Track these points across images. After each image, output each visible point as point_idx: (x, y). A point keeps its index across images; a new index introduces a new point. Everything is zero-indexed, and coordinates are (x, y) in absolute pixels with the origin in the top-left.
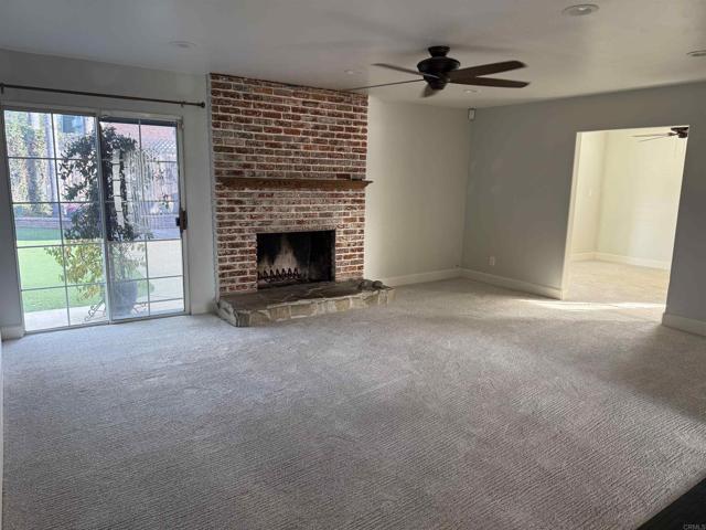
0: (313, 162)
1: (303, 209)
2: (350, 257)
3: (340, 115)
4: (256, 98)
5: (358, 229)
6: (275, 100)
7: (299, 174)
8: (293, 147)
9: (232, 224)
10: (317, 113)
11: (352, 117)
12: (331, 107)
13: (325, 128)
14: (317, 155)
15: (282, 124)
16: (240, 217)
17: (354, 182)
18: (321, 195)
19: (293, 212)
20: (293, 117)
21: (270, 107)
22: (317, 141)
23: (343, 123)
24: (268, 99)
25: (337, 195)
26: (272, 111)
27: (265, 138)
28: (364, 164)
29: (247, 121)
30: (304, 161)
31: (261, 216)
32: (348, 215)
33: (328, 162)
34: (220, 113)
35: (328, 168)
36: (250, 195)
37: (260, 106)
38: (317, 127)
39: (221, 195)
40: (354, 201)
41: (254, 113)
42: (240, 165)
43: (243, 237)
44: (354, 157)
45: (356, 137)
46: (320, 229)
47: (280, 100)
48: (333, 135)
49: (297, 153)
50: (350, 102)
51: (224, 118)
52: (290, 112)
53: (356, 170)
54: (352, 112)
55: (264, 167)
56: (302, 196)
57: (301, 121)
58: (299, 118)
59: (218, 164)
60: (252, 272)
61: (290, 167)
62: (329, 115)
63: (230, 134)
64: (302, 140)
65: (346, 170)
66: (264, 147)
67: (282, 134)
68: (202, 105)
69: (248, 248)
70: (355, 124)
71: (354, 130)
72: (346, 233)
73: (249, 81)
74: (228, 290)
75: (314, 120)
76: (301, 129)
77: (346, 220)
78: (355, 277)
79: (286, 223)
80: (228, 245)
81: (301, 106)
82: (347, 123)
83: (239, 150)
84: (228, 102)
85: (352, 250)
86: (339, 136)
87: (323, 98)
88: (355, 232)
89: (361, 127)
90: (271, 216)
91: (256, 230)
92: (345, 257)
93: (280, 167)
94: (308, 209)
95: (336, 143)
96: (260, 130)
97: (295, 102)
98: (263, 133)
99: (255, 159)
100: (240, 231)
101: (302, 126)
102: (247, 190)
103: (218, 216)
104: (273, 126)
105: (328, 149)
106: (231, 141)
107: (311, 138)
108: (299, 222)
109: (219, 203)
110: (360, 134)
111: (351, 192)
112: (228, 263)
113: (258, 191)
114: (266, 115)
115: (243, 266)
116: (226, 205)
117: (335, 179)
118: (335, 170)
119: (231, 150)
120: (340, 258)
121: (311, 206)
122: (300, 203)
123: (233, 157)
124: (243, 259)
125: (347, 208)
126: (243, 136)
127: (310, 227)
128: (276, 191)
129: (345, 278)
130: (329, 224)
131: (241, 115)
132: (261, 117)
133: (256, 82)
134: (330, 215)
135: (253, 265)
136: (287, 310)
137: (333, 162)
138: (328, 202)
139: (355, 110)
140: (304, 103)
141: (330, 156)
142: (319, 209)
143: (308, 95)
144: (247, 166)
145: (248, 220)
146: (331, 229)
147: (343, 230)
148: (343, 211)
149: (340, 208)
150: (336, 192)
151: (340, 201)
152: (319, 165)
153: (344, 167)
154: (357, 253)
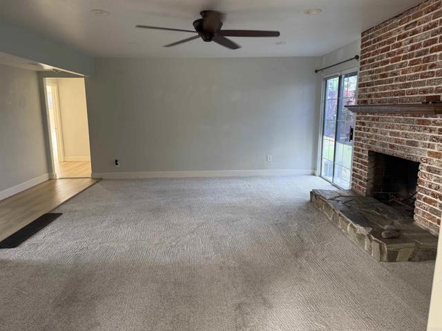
0: (407, 85)
1: (395, 134)
2: (430, 202)
3: (435, 25)
4: (379, 39)
6: (388, 36)
7: (397, 100)
8: (394, 74)
9: (359, 139)
10: (414, 33)
12: (427, 19)
13: (420, 45)
14: (411, 78)
15: (389, 55)
16: (363, 135)
18: (409, 121)
19: (389, 135)
20: (397, 46)
21: (385, 43)
22: (412, 63)
23: (437, 32)
24: (384, 37)
25: (423, 122)
26: (386, 46)
27: (380, 71)
29: (373, 60)
30: (401, 87)
32: (433, 147)
33: (420, 84)
34: (363, 60)
35: (419, 90)
36: (368, 118)
37: (380, 45)
38: (413, 48)
39: (358, 119)
40: (440, 131)
41: (376, 52)
42: (366, 96)
43: (363, 151)
46: (405, 157)
48: (426, 52)
49: (396, 79)
51: (364, 63)
52: (396, 42)
55: (377, 95)
56: (396, 121)
57: (402, 47)
58: (401, 44)
59: (359, 96)
61: (391, 94)
62: (424, 29)
63: (365, 73)
64: (401, 66)
65: (437, 90)
66: (379, 79)
67: (390, 64)
68: (357, 57)
69: (364, 160)
72: (429, 169)
73: (376, 28)
75: (411, 41)
76: (402, 55)
77: (430, 153)
79: (383, 145)
80: (357, 155)
81: (403, 32)
83: (368, 85)
84: (367, 50)
85: (433, 195)
86: (432, 50)
88: (439, 172)
90: (376, 137)
92: (425, 200)
94: (398, 134)
95: (428, 59)
96: (378, 65)
97: (399, 30)
98: (380, 67)
99: (373, 89)
100: (362, 146)
101: (402, 51)
102: (368, 115)
104: (385, 59)
105: (421, 68)
106: (365, 79)
107: (408, 61)
108: (392, 146)
111: (439, 118)
112: (356, 168)
113: (372, 116)
114: (382, 51)
116: (359, 126)
118: (424, 92)
119: (364, 85)
120: (420, 197)
121: (401, 131)
122: (393, 128)
123: (364, 90)
125: (432, 139)
126: (370, 72)
127: (399, 153)
128: (381, 116)
131: (371, 57)
132: (380, 54)
133: (379, 26)
134: (414, 144)
137: (423, 83)
138: (414, 129)
140: (406, 28)
141: (422, 76)
142: (406, 135)
143: (410, 17)
144: (369, 96)
145: (366, 138)
146: (414, 160)
147: (427, 165)
148: (428, 142)
149: (424, 138)
150: (423, 118)
151: (425, 129)
152: (412, 88)
153: (434, 87)
154: (438, 200)
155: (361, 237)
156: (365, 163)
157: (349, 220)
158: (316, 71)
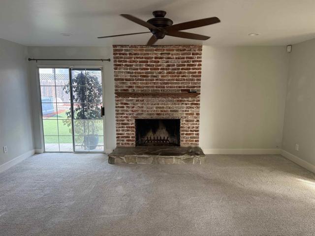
0: (166, 83)
1: (160, 108)
2: (190, 134)
3: (183, 58)
4: (135, 54)
5: (195, 120)
6: (145, 54)
7: (159, 90)
8: (155, 77)
9: (123, 114)
10: (169, 58)
11: (191, 58)
12: (178, 54)
13: (174, 65)
14: (169, 80)
15: (148, 65)
16: (127, 111)
17: (193, 93)
18: (171, 101)
19: (155, 109)
20: (155, 62)
21: (142, 58)
22: (169, 73)
23: (185, 62)
24: (141, 54)
25: (181, 101)
26: (144, 60)
27: (140, 73)
28: (200, 83)
29: (131, 66)
30: (161, 84)
31: (136, 111)
32: (188, 111)
33: (176, 83)
34: (118, 63)
35: (177, 86)
36: (131, 100)
37: (137, 58)
38: (169, 66)
39: (118, 101)
40: (192, 104)
41: (134, 61)
42: (127, 87)
43: (128, 120)
44: (192, 80)
45: (193, 69)
46: (170, 118)
47: (148, 54)
48: (179, 69)
49: (157, 80)
50: (190, 50)
51: (120, 65)
52: (154, 59)
53: (194, 87)
54: (191, 56)
55: (139, 87)
56: (160, 101)
57: (159, 63)
58: (158, 62)
59: (116, 86)
60: (132, 137)
61: (153, 87)
62: (176, 58)
63: (122, 72)
64: (160, 73)
65: (187, 87)
66: (140, 78)
67: (149, 70)
68: (109, 60)
69: (130, 125)
70: (193, 62)
71: (192, 65)
72: (187, 121)
73: (132, 46)
74: (120, 145)
75: (167, 62)
76: (160, 67)
77: (187, 114)
78: (193, 146)
79: (151, 114)
80: (121, 124)
81: (159, 56)
82: (188, 62)
83: (127, 80)
84: (122, 58)
85: (191, 131)
86: (182, 69)
87: (173, 50)
88: (193, 121)
89: (198, 63)
90: (142, 111)
91: (135, 117)
92: (186, 134)
93: (148, 87)
94: (163, 108)
95: (180, 73)
96: (137, 69)
97: (156, 54)
98: (139, 71)
99: (134, 83)
100: (127, 117)
101: (160, 65)
102: (130, 98)
103: (116, 110)
104: (144, 67)
105: (175, 76)
106: (122, 76)
107: (165, 71)
108: (158, 114)
109: (117, 104)
110: (196, 67)
111: (190, 99)
112: (121, 132)
113: (136, 99)
114: (140, 62)
115: (128, 134)
116: (120, 105)
117: (180, 92)
118: (180, 87)
119: (123, 80)
120: (183, 134)
121: (165, 106)
122: (158, 104)
123: (123, 83)
124: (128, 130)
125: (187, 108)
126: (129, 73)
127: (164, 117)
128: (145, 99)
129: (186, 146)
130: (176, 116)
131: (127, 63)
132: (138, 63)
133: (135, 46)
134: (176, 111)
135: (133, 134)
136: (135, 159)
137: (178, 83)
138: (175, 104)
139: (193, 54)
140: (161, 54)
141: (177, 80)
142: (170, 108)
143: (164, 49)
144: (130, 87)
145: (130, 112)
146: (177, 118)
147: (185, 119)
148: (185, 109)
149: (183, 108)
150: (180, 99)
151: (183, 104)
152: (170, 85)
153: (186, 85)
154: (194, 132)
156: (132, 127)
158: (30, 60)
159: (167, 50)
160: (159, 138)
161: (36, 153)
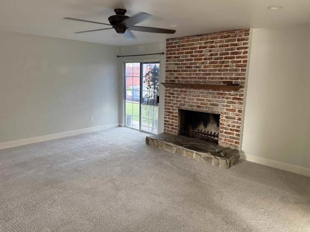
0: (208, 74)
1: (200, 100)
2: (229, 133)
3: (227, 46)
4: (183, 46)
5: (237, 117)
6: (191, 45)
7: (200, 82)
8: (198, 67)
9: (169, 103)
10: (212, 47)
11: (236, 45)
12: (221, 42)
13: (217, 54)
14: (211, 70)
15: (193, 56)
16: (172, 100)
17: (235, 86)
18: (211, 93)
19: (195, 101)
20: (199, 52)
21: (188, 49)
22: (211, 63)
23: (229, 50)
24: (188, 45)
25: (222, 94)
26: (189, 50)
27: (185, 64)
28: (244, 74)
29: (178, 57)
30: (203, 74)
31: (180, 101)
32: (229, 106)
33: (218, 74)
34: (169, 56)
35: (217, 77)
36: (177, 90)
37: (184, 49)
38: (211, 55)
39: (167, 90)
40: (234, 99)
41: (181, 53)
42: (174, 77)
43: (173, 109)
44: (236, 70)
45: (238, 58)
46: (209, 112)
47: (193, 44)
48: (222, 58)
49: (199, 70)
50: (235, 36)
51: (170, 58)
52: (198, 49)
53: (238, 79)
54: (236, 42)
55: (183, 78)
56: (201, 93)
57: (203, 53)
58: (202, 51)
59: (166, 77)
60: (176, 126)
61: (195, 78)
62: (220, 47)
63: (171, 64)
64: (203, 63)
65: (230, 78)
66: (185, 69)
67: (193, 61)
68: (163, 53)
69: (175, 115)
70: (238, 49)
71: (237, 53)
72: (227, 117)
73: (180, 39)
74: (167, 131)
75: (210, 51)
76: (203, 57)
77: (227, 110)
78: (233, 148)
79: (191, 106)
80: (168, 112)
81: (203, 45)
82: (232, 49)
83: (174, 71)
84: (172, 50)
85: (231, 130)
86: (225, 58)
87: (216, 38)
88: (234, 119)
89: (243, 51)
90: (185, 102)
91: (178, 107)
92: (226, 133)
93: (191, 78)
94: (203, 100)
95: (223, 62)
96: (183, 61)
97: (200, 43)
98: (185, 62)
99: (180, 74)
100: (172, 106)
101: (203, 55)
102: (176, 89)
103: (165, 99)
104: (189, 58)
105: (218, 66)
106: (171, 68)
107: (208, 61)
108: (198, 107)
109: (166, 94)
110: (242, 55)
111: (232, 92)
112: (167, 119)
113: (180, 89)
114: (186, 53)
115: (172, 122)
116: (168, 95)
117: (222, 84)
118: (221, 78)
119: (171, 71)
120: (222, 132)
121: (205, 99)
122: (199, 97)
123: (172, 74)
124: (172, 119)
125: (228, 102)
126: (176, 64)
127: (204, 110)
128: (188, 90)
129: (225, 146)
130: (216, 110)
131: (176, 55)
132: (184, 54)
133: (183, 38)
134: (216, 105)
135: (176, 123)
137: (220, 74)
138: (215, 97)
139: (239, 40)
140: (205, 43)
141: (219, 71)
142: (209, 101)
143: (208, 38)
144: (177, 78)
145: (175, 102)
146: (217, 113)
147: (225, 115)
148: (226, 104)
149: (223, 102)
150: (221, 92)
151: (224, 97)
152: (212, 76)
153: (228, 77)
154: (235, 132)
155: (208, 159)
156: (176, 116)
157: (192, 151)
158: (118, 56)
159: (211, 39)
160: (209, 133)
161: (120, 126)
